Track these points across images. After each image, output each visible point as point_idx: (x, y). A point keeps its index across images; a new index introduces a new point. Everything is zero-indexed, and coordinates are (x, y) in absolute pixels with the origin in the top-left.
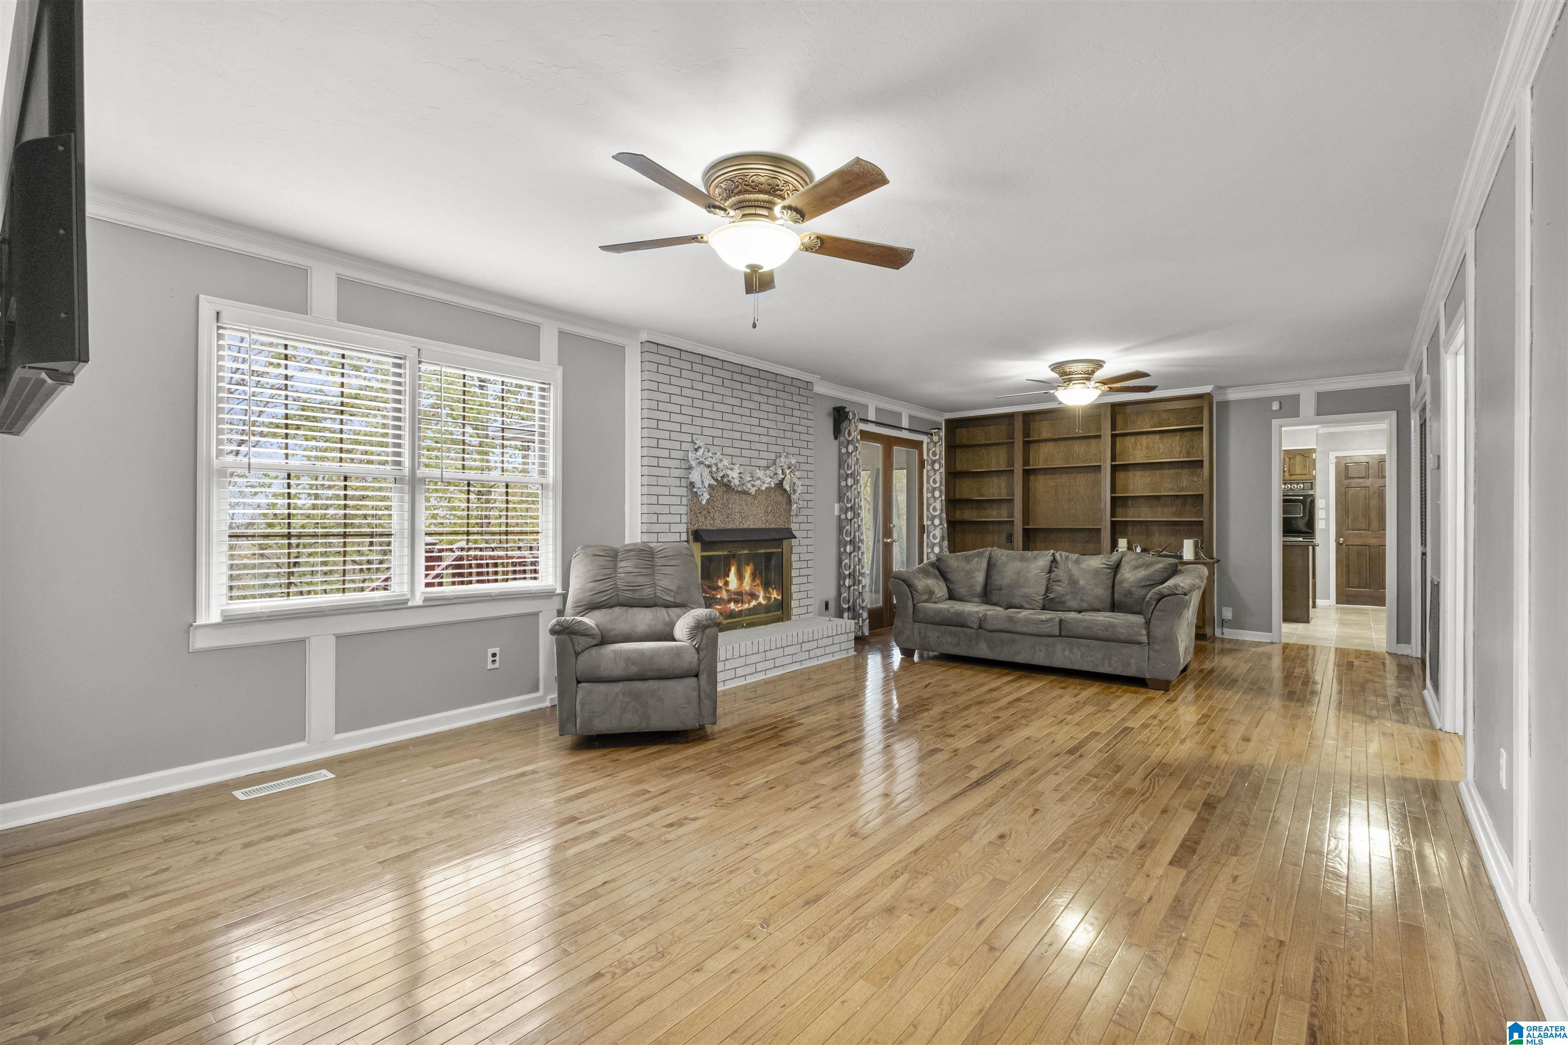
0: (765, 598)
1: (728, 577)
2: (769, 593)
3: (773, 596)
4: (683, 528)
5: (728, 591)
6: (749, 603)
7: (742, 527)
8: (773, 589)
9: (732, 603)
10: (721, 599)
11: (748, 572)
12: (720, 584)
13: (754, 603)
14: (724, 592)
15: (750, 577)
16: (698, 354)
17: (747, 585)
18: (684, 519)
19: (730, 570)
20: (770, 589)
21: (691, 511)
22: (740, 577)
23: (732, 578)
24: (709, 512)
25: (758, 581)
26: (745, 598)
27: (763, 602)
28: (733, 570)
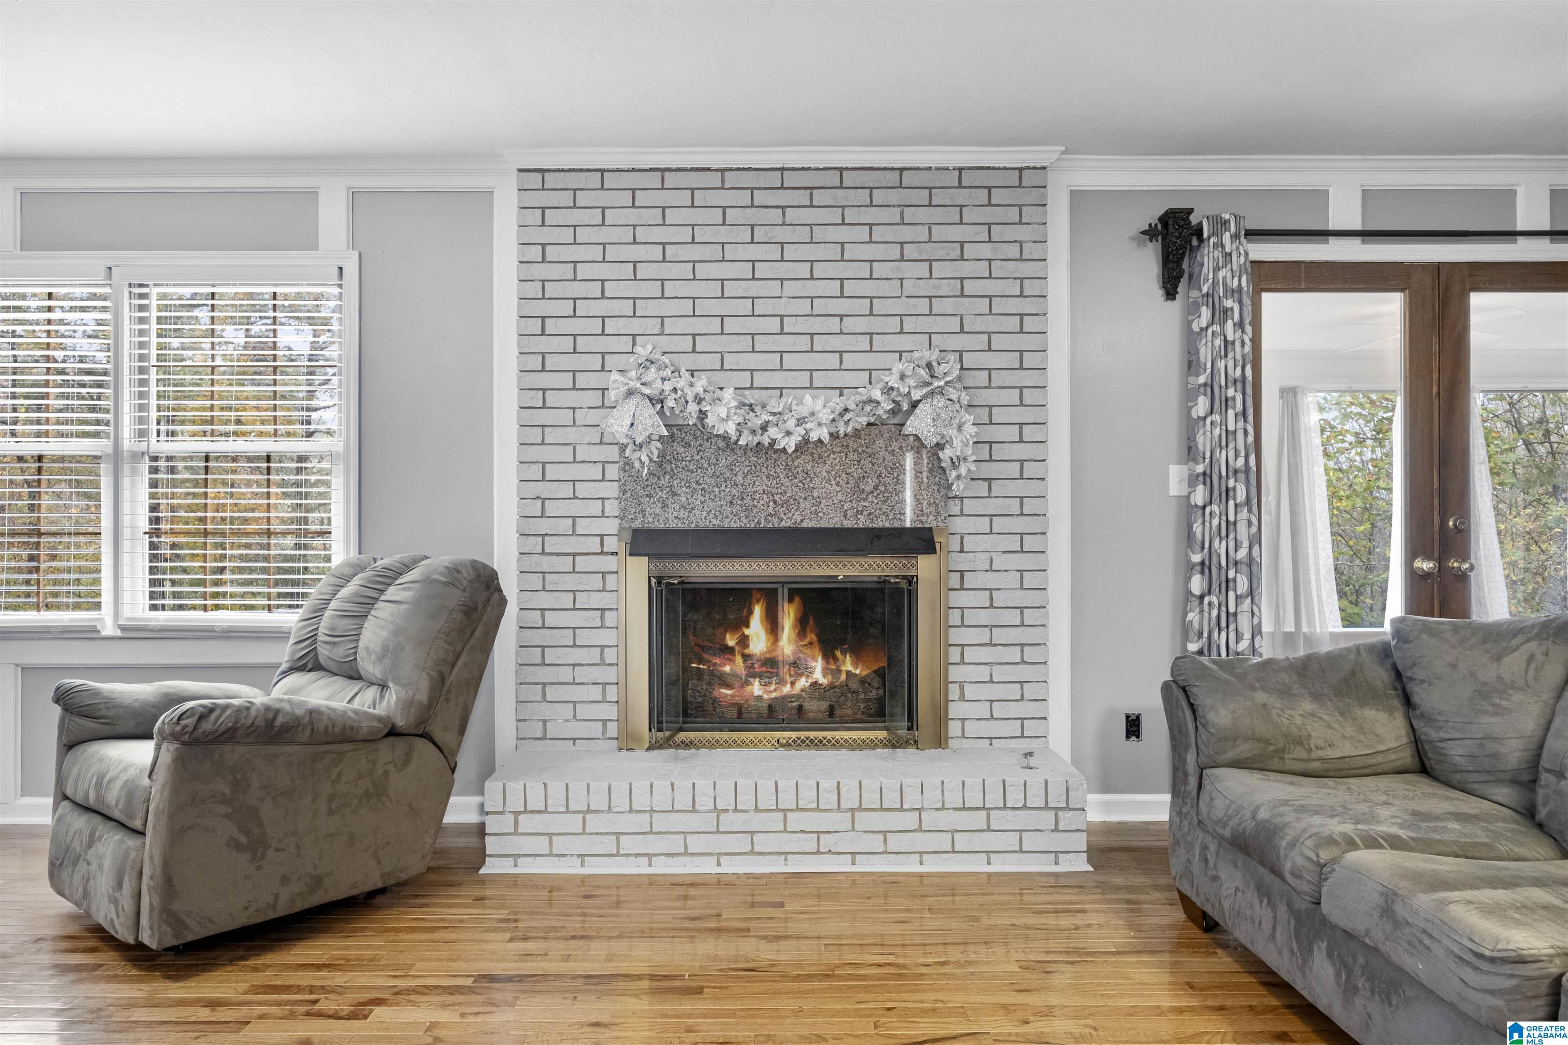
0: (825, 673)
1: (748, 626)
2: (836, 659)
3: (843, 668)
4: (611, 526)
5: (746, 657)
6: (793, 684)
7: (775, 523)
8: (844, 653)
9: (756, 682)
10: (734, 675)
11: (788, 617)
12: (731, 641)
13: (803, 683)
14: (739, 660)
15: (794, 627)
16: (651, 170)
17: (787, 645)
18: (612, 508)
19: (751, 612)
20: (838, 654)
21: (625, 492)
22: (773, 626)
23: (756, 629)
24: (675, 494)
25: (812, 637)
26: (784, 671)
27: (823, 681)
28: (758, 611)
